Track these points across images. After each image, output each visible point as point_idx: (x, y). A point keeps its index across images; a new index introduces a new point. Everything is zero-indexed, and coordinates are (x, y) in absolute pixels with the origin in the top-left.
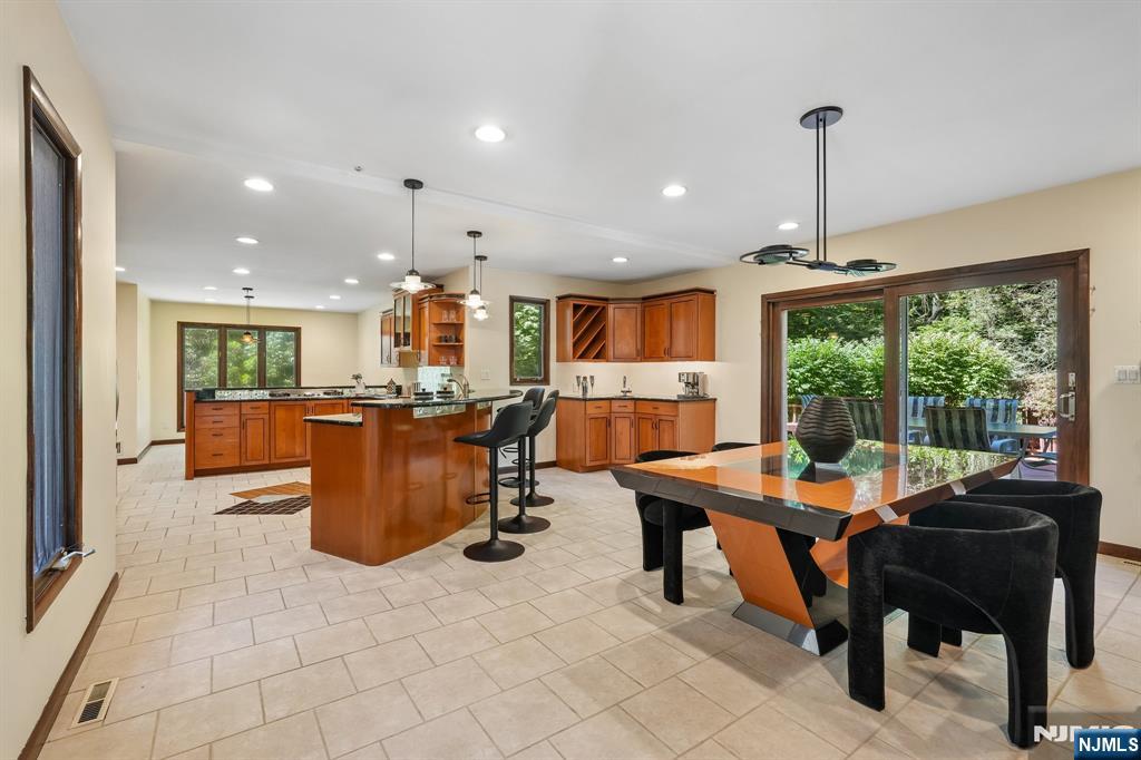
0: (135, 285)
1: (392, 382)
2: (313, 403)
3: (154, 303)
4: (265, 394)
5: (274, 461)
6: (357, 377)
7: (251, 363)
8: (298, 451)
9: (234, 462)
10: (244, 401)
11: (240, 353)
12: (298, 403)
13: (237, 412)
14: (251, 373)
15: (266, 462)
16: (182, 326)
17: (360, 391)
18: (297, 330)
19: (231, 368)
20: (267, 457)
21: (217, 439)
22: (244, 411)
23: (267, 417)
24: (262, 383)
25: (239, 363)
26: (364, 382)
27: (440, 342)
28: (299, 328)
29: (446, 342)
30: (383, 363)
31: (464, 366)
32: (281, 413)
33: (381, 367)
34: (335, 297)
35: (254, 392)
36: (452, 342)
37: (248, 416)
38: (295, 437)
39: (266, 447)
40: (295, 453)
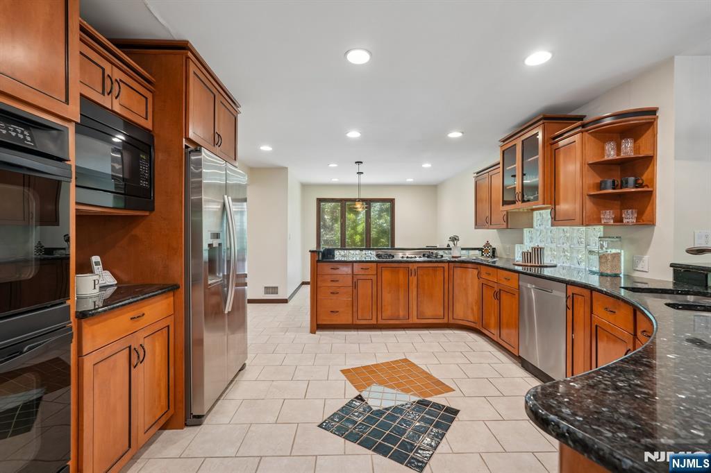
0: (287, 168)
1: (488, 244)
2: (416, 266)
3: (305, 187)
4: (371, 255)
5: (380, 322)
6: (454, 239)
7: (361, 228)
8: (402, 313)
9: (346, 319)
10: (356, 262)
11: (354, 221)
12: (402, 265)
13: (350, 272)
14: (361, 234)
15: (374, 322)
16: (320, 201)
17: (456, 253)
18: (392, 201)
19: (349, 232)
20: (374, 317)
21: (334, 297)
22: (355, 272)
23: (374, 278)
24: (368, 244)
25: (354, 228)
26: (460, 244)
27: (601, 190)
28: (394, 199)
29: (614, 189)
30: (478, 225)
31: (654, 224)
32: (387, 275)
33: (475, 228)
34: (427, 165)
35: (364, 252)
36: (627, 187)
37: (359, 277)
38: (398, 299)
39: (374, 307)
40: (399, 316)
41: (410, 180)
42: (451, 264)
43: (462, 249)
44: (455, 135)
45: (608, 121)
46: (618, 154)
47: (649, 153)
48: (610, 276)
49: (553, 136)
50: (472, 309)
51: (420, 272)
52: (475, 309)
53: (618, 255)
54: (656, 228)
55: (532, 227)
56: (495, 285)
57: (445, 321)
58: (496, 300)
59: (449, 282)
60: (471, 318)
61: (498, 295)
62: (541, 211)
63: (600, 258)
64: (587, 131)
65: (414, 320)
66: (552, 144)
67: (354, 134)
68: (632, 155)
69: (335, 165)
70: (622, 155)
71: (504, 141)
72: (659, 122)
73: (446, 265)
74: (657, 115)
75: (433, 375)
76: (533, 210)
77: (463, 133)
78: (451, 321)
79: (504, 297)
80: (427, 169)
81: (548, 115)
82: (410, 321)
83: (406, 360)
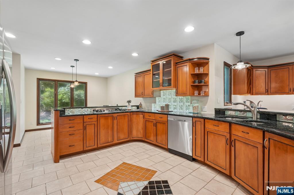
0: (20, 55)
1: (141, 104)
2: (116, 115)
3: (27, 70)
5: (99, 146)
6: (129, 102)
8: (110, 139)
9: (79, 148)
10: (85, 115)
12: (110, 115)
13: (82, 121)
15: (96, 147)
16: (39, 80)
17: (131, 108)
18: (85, 83)
20: (96, 144)
21: (72, 137)
22: (85, 121)
23: (96, 123)
26: (131, 104)
27: (194, 83)
28: (87, 82)
29: (198, 83)
30: (136, 96)
31: (209, 96)
32: (102, 121)
33: (135, 97)
34: (110, 67)
35: (84, 109)
36: (202, 83)
37: (87, 123)
38: (108, 132)
39: (96, 139)
40: (108, 141)
41: (97, 74)
42: (131, 113)
43: (132, 106)
44: (135, 55)
45: (196, 60)
46: (199, 72)
47: (207, 73)
48: (197, 113)
49: (176, 62)
50: (140, 132)
51: (118, 118)
52: (142, 131)
53: (198, 106)
54: (209, 97)
55: (160, 97)
56: (154, 121)
57: (129, 139)
58: (154, 127)
59: (130, 121)
60: (140, 136)
61: (155, 125)
62: (164, 91)
63: (193, 107)
64: (190, 62)
65: (116, 141)
66: (176, 65)
67: (87, 42)
68: (202, 72)
69: (60, 59)
70: (200, 72)
71: (152, 62)
72: (210, 63)
73: (129, 114)
74: (209, 60)
75: (142, 167)
76: (161, 90)
77: (138, 54)
78: (131, 139)
79: (159, 125)
80: (110, 69)
81: (175, 54)
82: (114, 142)
83: (124, 163)
